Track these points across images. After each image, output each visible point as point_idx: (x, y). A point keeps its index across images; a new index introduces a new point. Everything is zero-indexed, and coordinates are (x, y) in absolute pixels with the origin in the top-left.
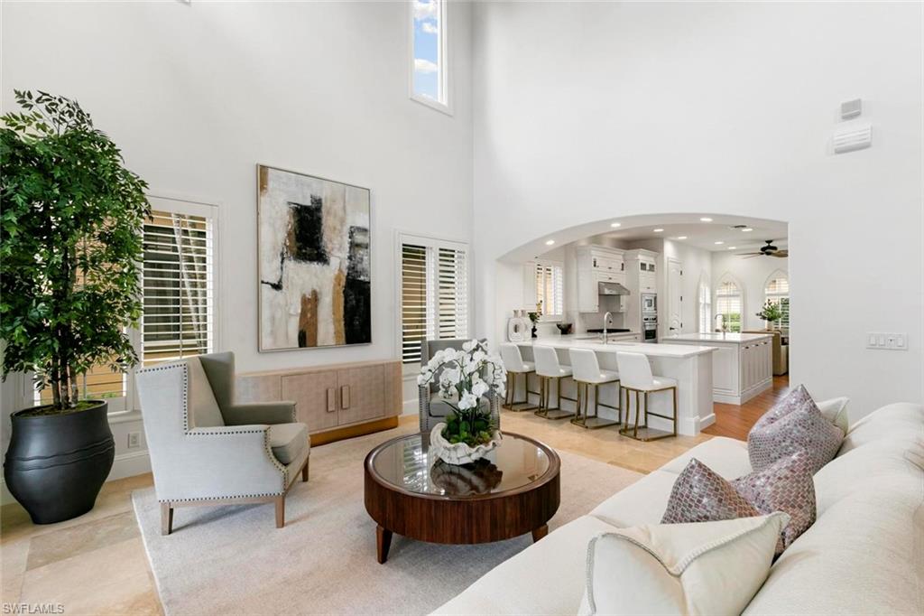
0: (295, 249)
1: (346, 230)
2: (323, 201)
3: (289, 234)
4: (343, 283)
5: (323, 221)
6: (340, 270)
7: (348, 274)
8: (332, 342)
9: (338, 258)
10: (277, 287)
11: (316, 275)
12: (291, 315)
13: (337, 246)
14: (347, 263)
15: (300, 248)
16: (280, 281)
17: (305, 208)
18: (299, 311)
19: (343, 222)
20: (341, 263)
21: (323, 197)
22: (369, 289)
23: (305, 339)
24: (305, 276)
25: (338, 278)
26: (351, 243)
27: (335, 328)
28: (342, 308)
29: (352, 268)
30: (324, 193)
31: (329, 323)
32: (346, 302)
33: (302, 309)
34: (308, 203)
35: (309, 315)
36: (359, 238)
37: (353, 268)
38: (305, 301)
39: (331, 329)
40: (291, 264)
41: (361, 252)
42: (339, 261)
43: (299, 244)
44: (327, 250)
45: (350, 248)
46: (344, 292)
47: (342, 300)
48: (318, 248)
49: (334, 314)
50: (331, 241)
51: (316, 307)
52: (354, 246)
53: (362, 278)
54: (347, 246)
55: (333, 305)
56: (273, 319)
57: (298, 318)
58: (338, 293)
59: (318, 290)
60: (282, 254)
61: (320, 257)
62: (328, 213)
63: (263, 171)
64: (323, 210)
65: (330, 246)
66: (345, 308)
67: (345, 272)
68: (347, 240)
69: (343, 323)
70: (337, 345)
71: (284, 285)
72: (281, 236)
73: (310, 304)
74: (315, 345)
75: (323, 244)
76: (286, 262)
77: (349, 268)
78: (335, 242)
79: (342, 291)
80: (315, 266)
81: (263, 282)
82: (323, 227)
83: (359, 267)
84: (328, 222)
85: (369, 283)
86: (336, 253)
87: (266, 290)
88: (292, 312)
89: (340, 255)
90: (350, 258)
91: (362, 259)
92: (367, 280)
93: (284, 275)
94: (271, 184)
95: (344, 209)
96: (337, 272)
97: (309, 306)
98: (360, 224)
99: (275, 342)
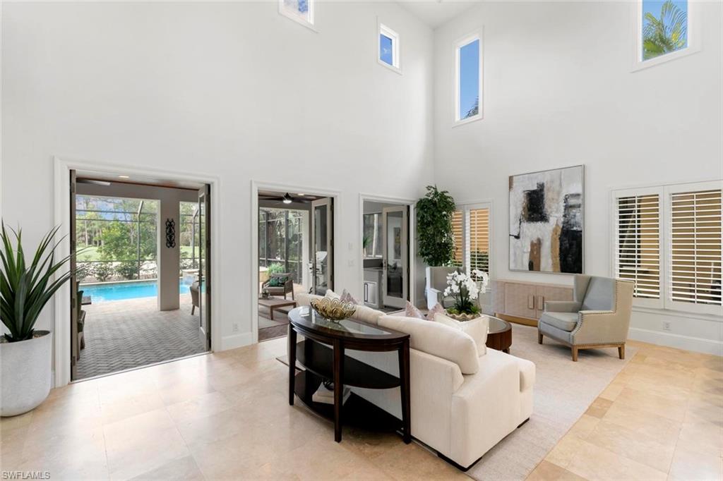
0: (527, 216)
1: (562, 198)
2: (545, 185)
3: (524, 208)
4: (559, 233)
5: (545, 196)
6: (557, 225)
7: (563, 227)
8: (550, 270)
9: (556, 216)
10: (517, 237)
11: (540, 229)
12: (524, 252)
13: (555, 210)
14: (562, 220)
15: (530, 215)
16: (519, 234)
17: (534, 192)
18: (529, 250)
19: (559, 193)
20: (557, 220)
21: (545, 182)
22: (581, 236)
23: (533, 266)
24: (534, 230)
25: (555, 230)
26: (566, 206)
27: (553, 261)
28: (558, 249)
29: (566, 223)
30: (545, 179)
31: (548, 258)
32: (561, 245)
33: (531, 250)
34: (535, 188)
35: (535, 253)
36: (572, 201)
37: (568, 222)
38: (533, 245)
39: (550, 261)
40: (525, 225)
41: (574, 211)
42: (556, 219)
43: (529, 213)
44: (547, 213)
45: (565, 209)
46: (560, 239)
47: (558, 243)
48: (541, 213)
49: (552, 252)
50: (550, 207)
51: (540, 248)
52: (568, 207)
53: (575, 228)
54: (563, 208)
55: (552, 247)
56: (515, 254)
57: (528, 254)
58: (555, 239)
59: (541, 238)
60: (520, 220)
61: (543, 218)
62: (548, 190)
63: (511, 178)
64: (545, 189)
65: (549, 210)
66: (560, 249)
67: (561, 226)
68: (562, 204)
69: (558, 259)
70: (554, 272)
71: (521, 236)
72: (520, 210)
73: (536, 246)
74: (538, 270)
75: (544, 210)
76: (522, 223)
77: (564, 223)
78: (553, 207)
79: (558, 238)
80: (539, 224)
81: (510, 235)
82: (545, 200)
83: (572, 221)
84: (548, 195)
85: (581, 231)
86: (554, 214)
87: (512, 239)
88: (525, 250)
89: (556, 215)
90: (565, 216)
91: (575, 216)
92: (579, 229)
93: (521, 231)
94: (514, 185)
95: (561, 185)
96: (554, 226)
97: (535, 247)
98: (573, 192)
99: (516, 266)
